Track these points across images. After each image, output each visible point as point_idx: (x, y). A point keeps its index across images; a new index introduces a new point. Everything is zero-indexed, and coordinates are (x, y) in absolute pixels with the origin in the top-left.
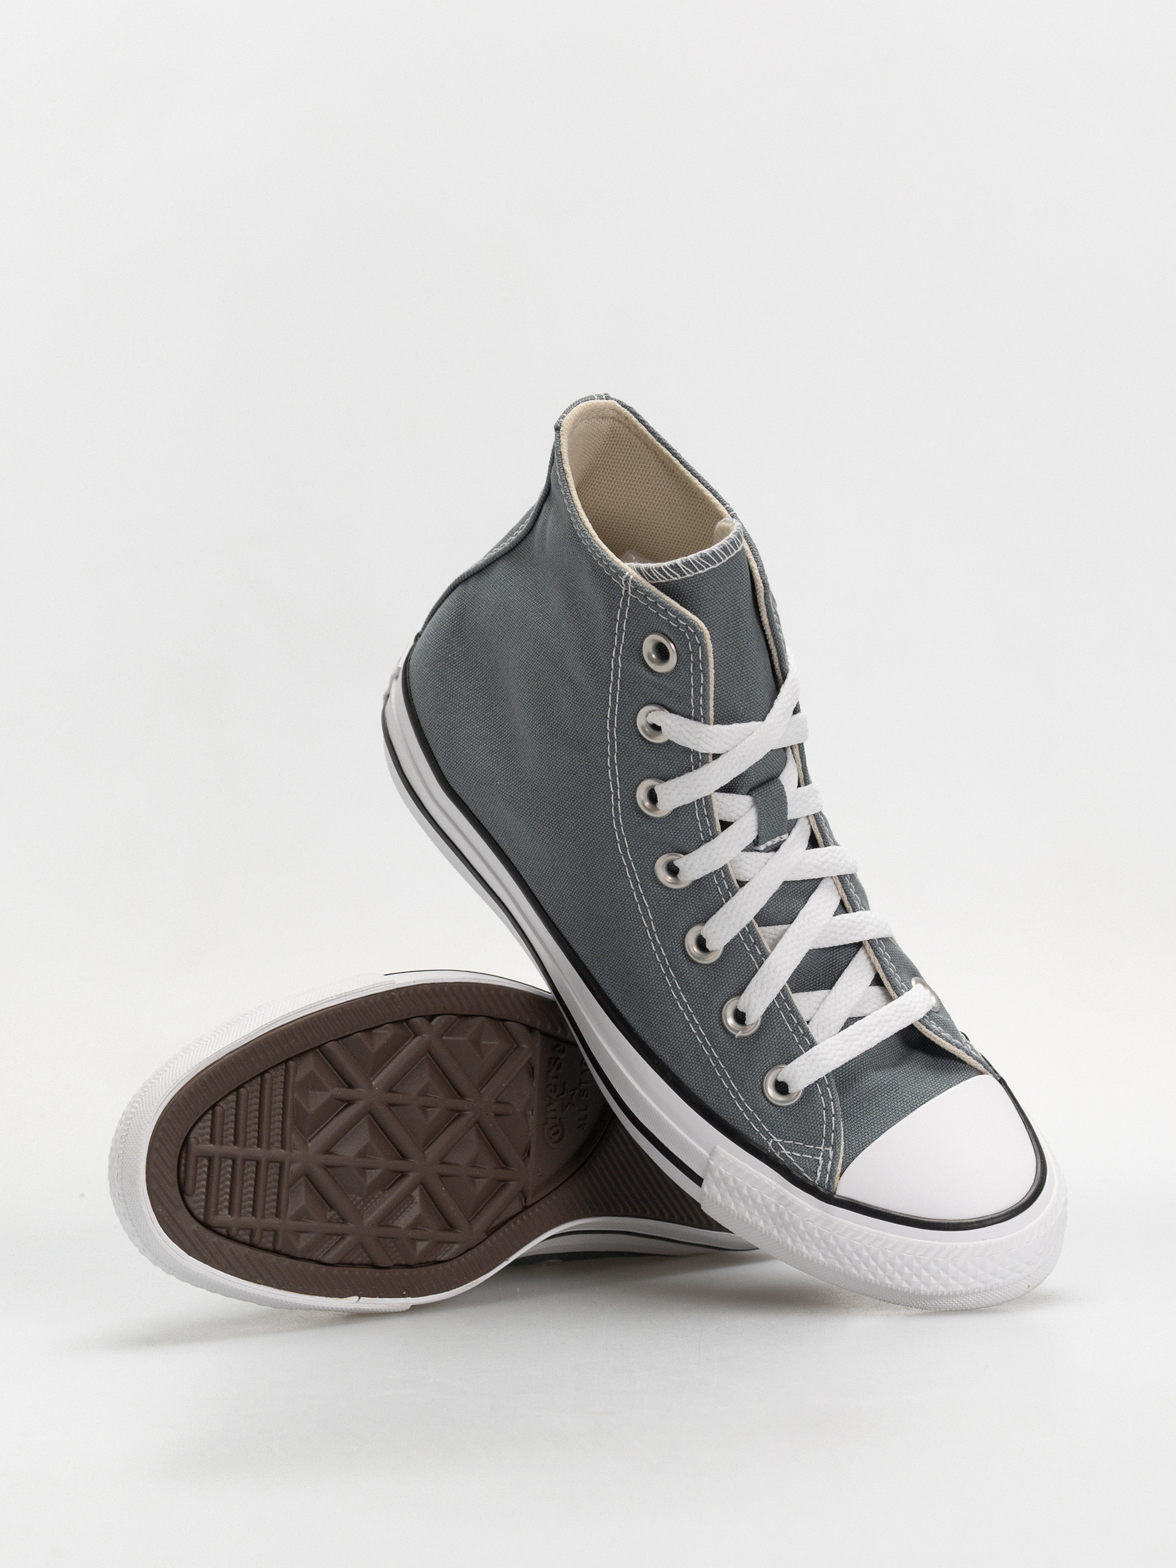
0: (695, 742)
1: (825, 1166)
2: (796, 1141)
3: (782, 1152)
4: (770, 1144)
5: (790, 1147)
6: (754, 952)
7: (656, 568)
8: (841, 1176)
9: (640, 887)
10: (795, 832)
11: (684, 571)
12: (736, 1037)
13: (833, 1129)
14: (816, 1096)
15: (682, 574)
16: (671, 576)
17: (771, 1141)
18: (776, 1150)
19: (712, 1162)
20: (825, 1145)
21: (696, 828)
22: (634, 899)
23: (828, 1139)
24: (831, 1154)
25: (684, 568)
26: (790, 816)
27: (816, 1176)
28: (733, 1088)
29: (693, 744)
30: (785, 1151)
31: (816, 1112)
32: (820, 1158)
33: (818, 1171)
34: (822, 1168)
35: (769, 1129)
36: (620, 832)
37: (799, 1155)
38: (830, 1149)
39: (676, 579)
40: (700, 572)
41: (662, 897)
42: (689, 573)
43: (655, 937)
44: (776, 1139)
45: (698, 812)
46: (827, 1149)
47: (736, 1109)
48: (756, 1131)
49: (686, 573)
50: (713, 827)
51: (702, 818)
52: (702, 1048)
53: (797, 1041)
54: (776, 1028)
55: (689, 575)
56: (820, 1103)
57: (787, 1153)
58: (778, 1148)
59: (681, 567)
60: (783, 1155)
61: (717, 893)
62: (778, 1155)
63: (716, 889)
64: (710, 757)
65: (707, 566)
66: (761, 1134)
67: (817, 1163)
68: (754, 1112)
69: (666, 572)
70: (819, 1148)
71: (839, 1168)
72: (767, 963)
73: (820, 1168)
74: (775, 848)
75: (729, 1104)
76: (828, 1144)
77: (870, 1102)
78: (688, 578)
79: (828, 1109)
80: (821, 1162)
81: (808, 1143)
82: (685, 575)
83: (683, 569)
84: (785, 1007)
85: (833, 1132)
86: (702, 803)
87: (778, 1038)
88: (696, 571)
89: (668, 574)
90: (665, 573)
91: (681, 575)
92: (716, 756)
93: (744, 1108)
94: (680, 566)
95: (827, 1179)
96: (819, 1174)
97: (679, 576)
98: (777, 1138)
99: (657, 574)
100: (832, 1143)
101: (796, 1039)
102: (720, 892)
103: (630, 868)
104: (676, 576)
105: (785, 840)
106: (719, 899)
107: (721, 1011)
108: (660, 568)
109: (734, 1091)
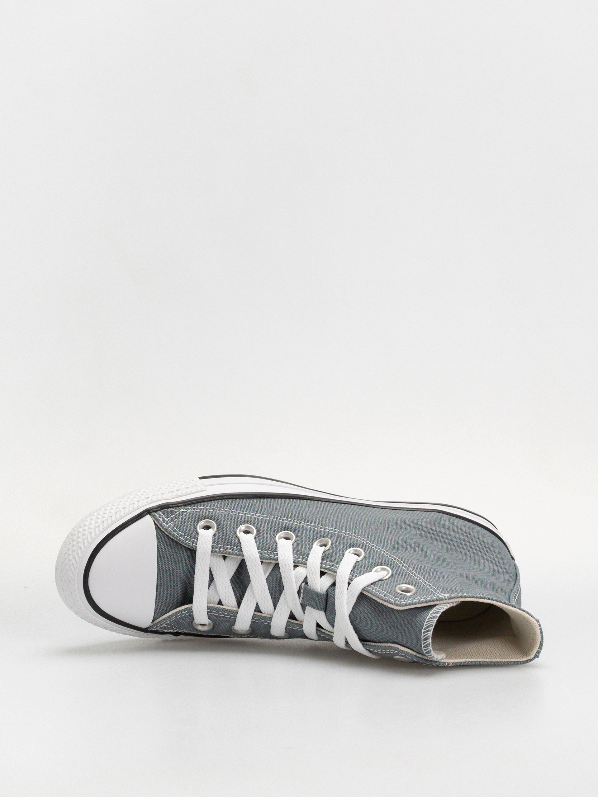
10: (300, 607)
26: (308, 608)
64: (350, 581)
74: (299, 592)
92: (349, 584)
105: (299, 599)
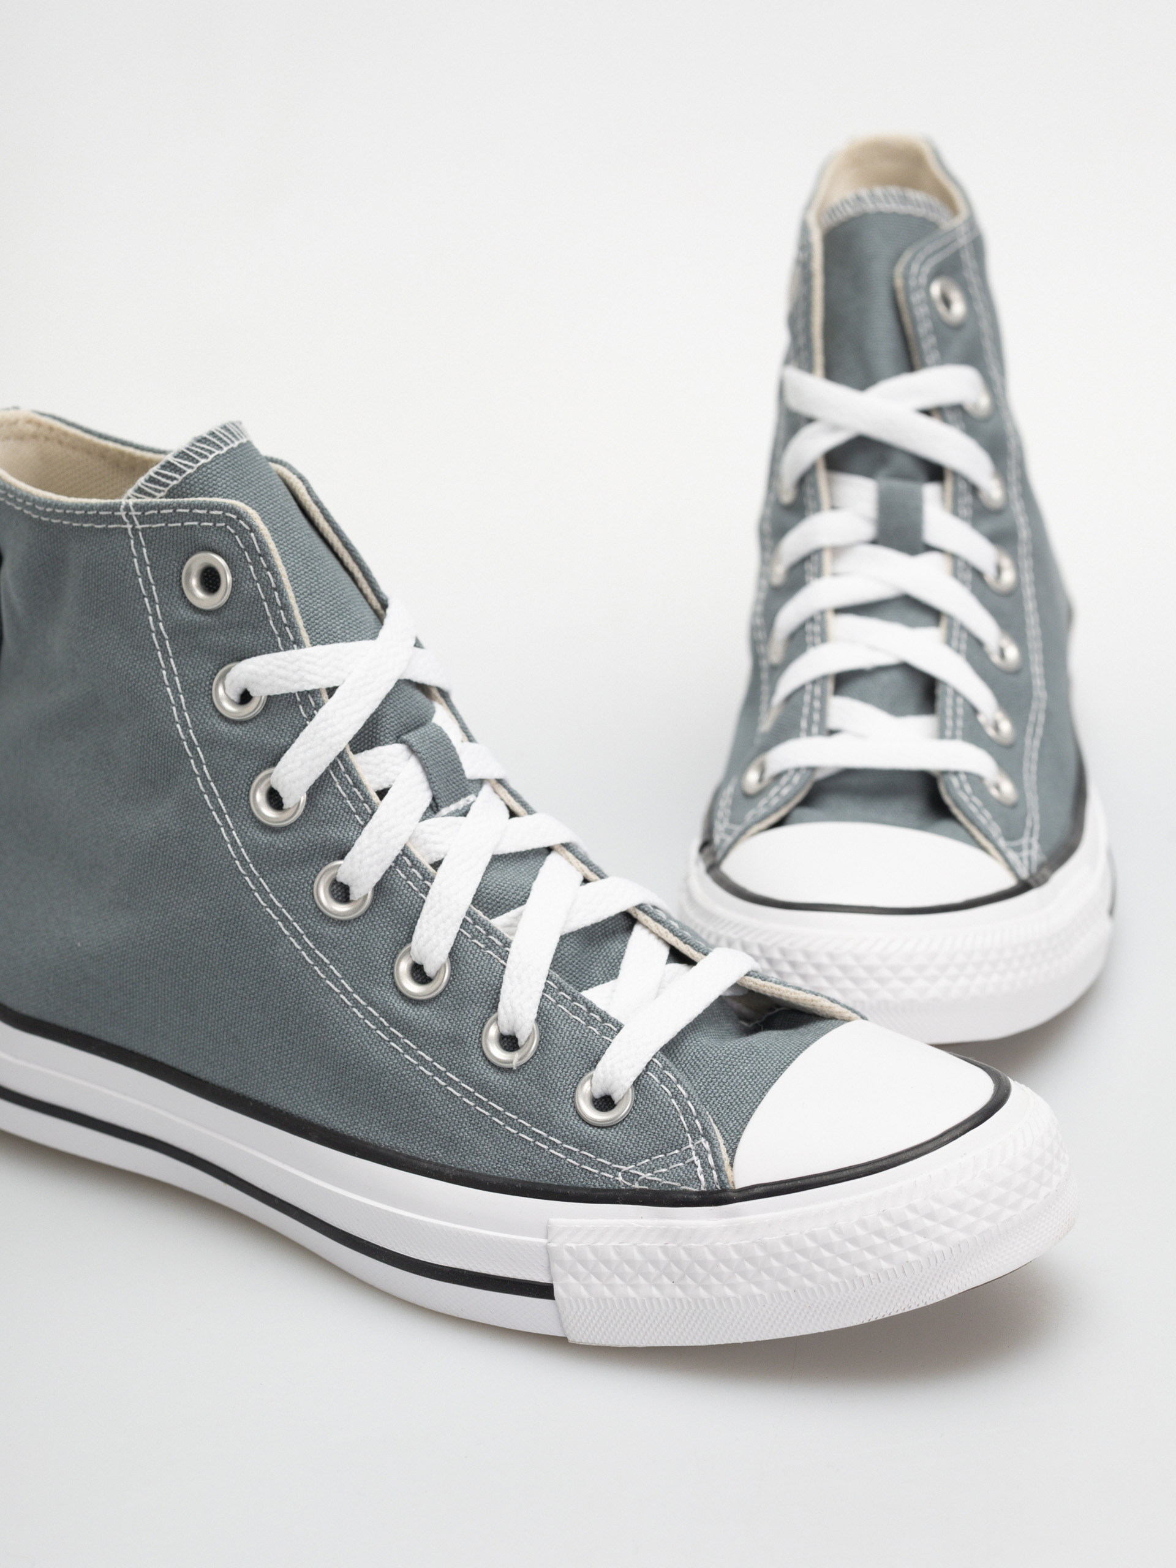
0: (295, 677)
1: (705, 1164)
2: (652, 1155)
3: (640, 1178)
4: (620, 1178)
5: (648, 1167)
6: (491, 945)
7: (146, 481)
8: (732, 1166)
9: (307, 940)
10: (481, 792)
11: (182, 467)
12: (515, 1068)
13: (695, 1114)
14: (653, 1086)
15: (181, 472)
16: (168, 482)
17: (620, 1174)
18: (632, 1181)
19: (552, 1245)
20: (693, 1140)
21: (347, 810)
22: (306, 962)
23: (693, 1130)
24: (707, 1146)
25: (180, 463)
26: (469, 775)
27: (700, 1181)
28: (540, 1135)
29: (295, 682)
30: (643, 1176)
31: (662, 1105)
32: (695, 1158)
33: (699, 1175)
34: (703, 1167)
35: (611, 1161)
36: (250, 873)
37: (664, 1170)
38: (703, 1140)
39: (175, 482)
40: (203, 461)
41: (341, 938)
42: (190, 467)
43: (355, 999)
44: (625, 1168)
45: (340, 784)
46: (698, 1142)
47: (555, 1160)
48: (595, 1173)
49: (185, 468)
50: (367, 799)
51: (348, 792)
52: (477, 1111)
53: (598, 1033)
54: (562, 1027)
55: (189, 471)
56: (663, 1092)
57: (648, 1176)
58: (632, 1177)
59: (176, 463)
60: (644, 1181)
61: (410, 890)
62: (637, 1186)
63: (407, 886)
64: (325, 695)
65: (211, 452)
66: (602, 1173)
67: (693, 1166)
68: (581, 1150)
69: (160, 478)
70: (687, 1147)
71: (725, 1157)
72: (512, 950)
73: (699, 1169)
74: (466, 811)
75: (543, 1160)
76: (697, 1135)
77: (730, 1074)
78: (190, 475)
79: (676, 1095)
80: (698, 1163)
81: (669, 1150)
82: (184, 472)
83: (179, 465)
84: (562, 998)
85: (696, 1118)
86: (340, 769)
87: (570, 1038)
88: (197, 462)
89: (164, 480)
90: (159, 481)
91: (180, 475)
92: (331, 691)
93: (566, 1152)
94: (172, 461)
95: (715, 1176)
96: (702, 1178)
97: (177, 476)
98: (626, 1165)
99: (151, 488)
100: (701, 1132)
101: (595, 1030)
102: (415, 888)
103: (284, 919)
104: (175, 479)
105: (473, 802)
106: (416, 897)
107: (481, 1047)
108: (151, 477)
109: (543, 1138)
